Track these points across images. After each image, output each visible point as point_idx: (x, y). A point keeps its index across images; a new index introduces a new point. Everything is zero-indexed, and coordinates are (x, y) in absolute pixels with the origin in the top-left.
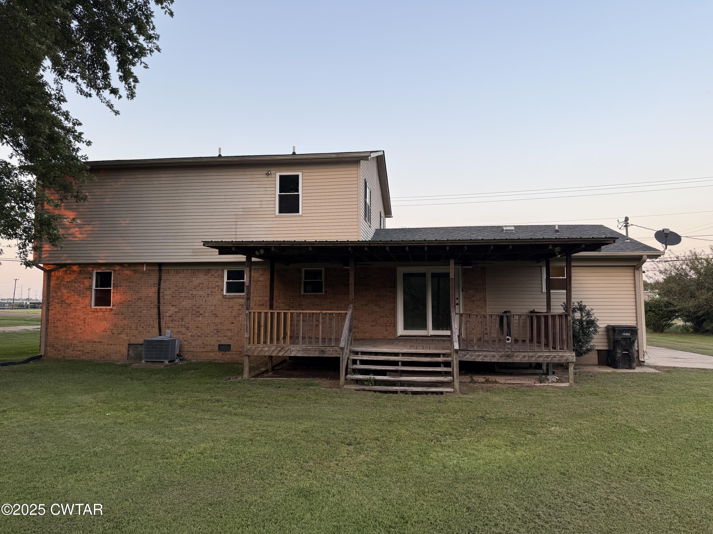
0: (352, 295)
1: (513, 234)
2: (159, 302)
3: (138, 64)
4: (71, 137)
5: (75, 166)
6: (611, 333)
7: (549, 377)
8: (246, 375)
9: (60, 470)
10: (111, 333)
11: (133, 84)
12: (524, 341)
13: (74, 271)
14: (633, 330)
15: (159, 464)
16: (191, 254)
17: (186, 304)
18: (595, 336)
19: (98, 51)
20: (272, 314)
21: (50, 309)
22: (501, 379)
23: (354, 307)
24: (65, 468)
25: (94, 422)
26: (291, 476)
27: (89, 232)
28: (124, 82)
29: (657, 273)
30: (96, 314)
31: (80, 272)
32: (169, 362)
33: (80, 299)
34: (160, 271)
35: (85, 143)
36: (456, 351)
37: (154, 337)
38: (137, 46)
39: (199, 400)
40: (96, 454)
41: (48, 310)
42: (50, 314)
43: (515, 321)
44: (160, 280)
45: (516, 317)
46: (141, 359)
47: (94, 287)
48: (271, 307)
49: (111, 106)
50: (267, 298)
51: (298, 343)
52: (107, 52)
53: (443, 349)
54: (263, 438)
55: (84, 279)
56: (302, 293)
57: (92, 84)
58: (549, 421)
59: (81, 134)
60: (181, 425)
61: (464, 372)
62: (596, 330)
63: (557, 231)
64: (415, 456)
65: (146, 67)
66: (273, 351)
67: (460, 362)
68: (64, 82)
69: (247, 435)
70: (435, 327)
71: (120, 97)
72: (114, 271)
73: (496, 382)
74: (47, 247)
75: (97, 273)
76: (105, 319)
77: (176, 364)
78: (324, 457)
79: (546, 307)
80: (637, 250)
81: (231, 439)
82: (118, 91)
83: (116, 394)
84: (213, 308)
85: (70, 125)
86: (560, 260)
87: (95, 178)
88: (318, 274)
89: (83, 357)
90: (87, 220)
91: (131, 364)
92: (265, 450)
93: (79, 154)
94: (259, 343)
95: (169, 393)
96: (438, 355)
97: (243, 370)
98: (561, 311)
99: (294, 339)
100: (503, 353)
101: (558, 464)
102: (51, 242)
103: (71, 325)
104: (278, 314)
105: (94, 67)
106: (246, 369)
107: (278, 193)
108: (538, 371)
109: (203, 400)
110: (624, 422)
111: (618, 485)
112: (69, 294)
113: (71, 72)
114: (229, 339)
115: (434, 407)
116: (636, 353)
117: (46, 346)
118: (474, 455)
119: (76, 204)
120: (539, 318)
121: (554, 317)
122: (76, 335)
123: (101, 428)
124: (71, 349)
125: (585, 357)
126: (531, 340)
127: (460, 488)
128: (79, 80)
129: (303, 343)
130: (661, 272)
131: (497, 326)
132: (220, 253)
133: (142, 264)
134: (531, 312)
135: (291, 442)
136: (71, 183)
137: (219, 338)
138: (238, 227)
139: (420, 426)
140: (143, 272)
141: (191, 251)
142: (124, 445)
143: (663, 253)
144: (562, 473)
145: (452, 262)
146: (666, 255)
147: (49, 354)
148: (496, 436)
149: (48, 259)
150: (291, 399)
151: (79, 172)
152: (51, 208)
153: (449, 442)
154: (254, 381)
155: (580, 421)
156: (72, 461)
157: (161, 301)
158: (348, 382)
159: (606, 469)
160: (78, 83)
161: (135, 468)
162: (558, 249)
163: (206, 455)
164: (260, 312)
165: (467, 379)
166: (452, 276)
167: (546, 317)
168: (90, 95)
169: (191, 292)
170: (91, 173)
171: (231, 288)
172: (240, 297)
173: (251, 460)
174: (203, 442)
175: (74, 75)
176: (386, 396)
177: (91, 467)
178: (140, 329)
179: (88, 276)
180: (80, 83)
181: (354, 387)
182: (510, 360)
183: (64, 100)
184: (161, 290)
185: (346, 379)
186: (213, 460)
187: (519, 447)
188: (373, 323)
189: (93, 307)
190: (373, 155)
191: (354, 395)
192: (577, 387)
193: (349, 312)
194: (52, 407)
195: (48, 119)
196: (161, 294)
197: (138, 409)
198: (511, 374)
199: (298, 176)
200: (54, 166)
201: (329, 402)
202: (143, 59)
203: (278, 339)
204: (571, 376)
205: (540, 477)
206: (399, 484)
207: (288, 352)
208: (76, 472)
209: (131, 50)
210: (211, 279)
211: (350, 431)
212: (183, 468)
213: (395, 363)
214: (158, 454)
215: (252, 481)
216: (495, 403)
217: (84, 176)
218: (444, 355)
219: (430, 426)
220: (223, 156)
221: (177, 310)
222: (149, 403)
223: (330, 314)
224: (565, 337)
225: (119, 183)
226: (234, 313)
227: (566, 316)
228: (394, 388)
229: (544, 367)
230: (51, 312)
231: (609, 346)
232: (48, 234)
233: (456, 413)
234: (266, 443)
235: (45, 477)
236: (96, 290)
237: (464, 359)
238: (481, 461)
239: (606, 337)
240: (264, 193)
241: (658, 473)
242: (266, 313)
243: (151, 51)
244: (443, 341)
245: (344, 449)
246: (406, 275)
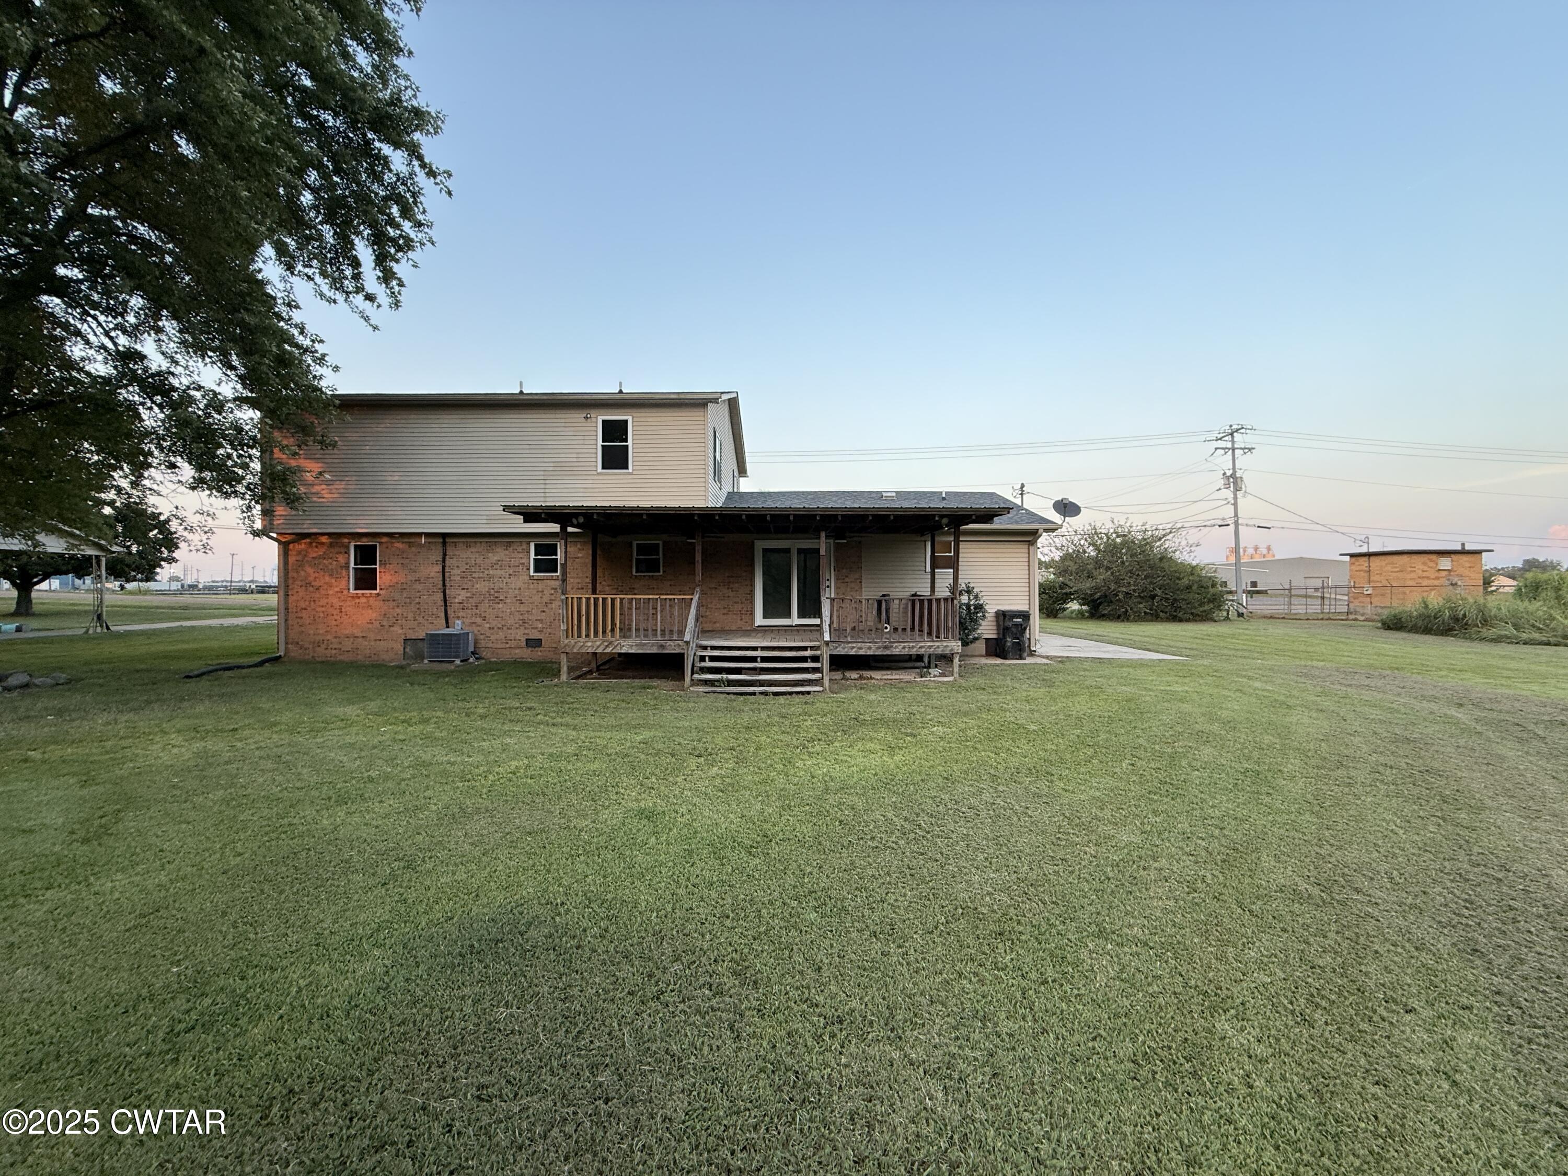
0: (699, 577)
1: (894, 501)
2: (444, 585)
3: (404, 261)
4: (309, 359)
5: (318, 399)
6: (1002, 618)
7: (930, 670)
8: (564, 677)
9: (323, 802)
10: (379, 626)
11: (397, 289)
12: (904, 630)
13: (323, 544)
14: (1026, 616)
15: (458, 788)
16: (485, 521)
17: (481, 586)
18: (983, 623)
19: (344, 239)
20: (596, 600)
21: (290, 593)
22: (877, 675)
23: (702, 591)
24: (330, 798)
25: (364, 739)
26: (628, 795)
27: (342, 491)
28: (384, 285)
29: (1053, 549)
30: (357, 601)
31: (331, 545)
32: (462, 661)
33: (333, 581)
34: (444, 544)
35: (330, 368)
36: (827, 643)
37: (439, 629)
38: (401, 236)
39: (505, 708)
40: (371, 780)
41: (287, 595)
42: (290, 601)
43: (895, 605)
44: (445, 555)
45: (897, 602)
46: (423, 658)
47: (352, 565)
48: (594, 592)
49: (367, 319)
50: (589, 580)
51: (630, 637)
52: (357, 241)
53: (811, 641)
54: (591, 752)
55: (337, 553)
56: (634, 573)
57: (337, 284)
58: (930, 720)
59: (324, 355)
60: (484, 740)
61: (833, 667)
62: (984, 616)
63: (944, 499)
64: (777, 766)
65: (415, 266)
66: (598, 647)
67: (831, 656)
68: (294, 279)
69: (570, 749)
70: (801, 615)
71: (379, 306)
72: (381, 543)
73: (872, 678)
74: (281, 510)
75: (356, 546)
76: (370, 607)
77: (471, 663)
78: (668, 772)
79: (929, 589)
80: (1032, 522)
81: (551, 755)
82: (376, 298)
83: (392, 703)
84: (517, 592)
85: (307, 343)
86: (948, 533)
87: (348, 418)
88: (654, 549)
89: (341, 657)
90: (338, 474)
91: (409, 665)
92: (596, 766)
93: (323, 383)
94: (579, 636)
95: (464, 700)
96: (805, 649)
97: (559, 671)
98: (947, 594)
99: (625, 632)
100: (880, 644)
101: (941, 768)
102: (288, 504)
103: (322, 615)
104: (604, 600)
105: (339, 262)
106: (564, 669)
107: (600, 442)
108: (919, 664)
109: (510, 709)
110: (1012, 719)
111: (1005, 788)
112: (317, 575)
113: (305, 266)
114: (539, 631)
115: (800, 710)
116: (1027, 641)
117: (287, 643)
118: (846, 761)
119: (322, 452)
120: (922, 602)
121: (938, 600)
122: (329, 629)
123: (375, 747)
124: (323, 646)
125: (972, 646)
126: (913, 629)
127: (832, 799)
128: (318, 279)
129: (636, 636)
130: (1057, 548)
131: (875, 612)
132: (525, 521)
133: (419, 535)
134: (913, 595)
135: (627, 755)
136: (312, 423)
137: (526, 631)
138: (548, 486)
139: (784, 732)
140: (421, 545)
141: (485, 517)
142: (409, 767)
143: (1061, 526)
144: (944, 778)
145: (823, 535)
146: (1064, 529)
147: (292, 654)
148: (871, 739)
149: (284, 526)
150: (624, 705)
151: (325, 408)
152: (285, 456)
153: (818, 748)
154: (574, 683)
155: (965, 719)
156: (340, 789)
157: (447, 583)
158: (695, 683)
159: (992, 771)
160: (316, 284)
161: (426, 794)
162: (945, 521)
163: (518, 774)
164: (581, 598)
165: (838, 675)
166: (823, 552)
167: (930, 601)
168: (335, 301)
169: (487, 572)
170: (342, 411)
171: (540, 566)
172: (552, 579)
173: (578, 778)
174: (514, 759)
175: (310, 271)
176: (742, 698)
177: (366, 795)
178: (421, 620)
179: (343, 550)
180: (319, 283)
181: (702, 689)
182: (888, 652)
183: (297, 307)
184: (447, 569)
185: (692, 680)
186: (529, 781)
187: (897, 750)
188: (725, 611)
189: (352, 591)
190: (725, 397)
191: (703, 699)
192: (962, 681)
193: (696, 598)
194: (304, 722)
195: (274, 332)
196: (447, 575)
197: (426, 721)
198: (888, 669)
199: (626, 422)
200: (287, 398)
201: (672, 707)
202: (410, 254)
203: (604, 632)
204: (956, 669)
205: (920, 783)
206: (760, 798)
207: (618, 648)
208: (346, 803)
209: (394, 241)
210: (513, 555)
211: (699, 741)
212: (490, 791)
213: (753, 659)
214: (455, 776)
215: (581, 804)
216: (870, 702)
217: (331, 414)
218: (812, 648)
219: (795, 732)
220: (525, 392)
221: (469, 595)
222: (439, 714)
223: (670, 599)
224: (950, 624)
225: (382, 426)
226: (546, 599)
227: (952, 599)
228: (751, 689)
229: (926, 659)
230: (291, 599)
231: (998, 634)
232: (284, 492)
233: (825, 715)
234: (595, 758)
235: (304, 811)
236: (355, 569)
237: (835, 652)
238: (855, 769)
239: (995, 623)
240: (582, 442)
241: (1047, 773)
242: (588, 599)
243: (422, 244)
244: (811, 631)
245: (693, 762)
246: (765, 550)
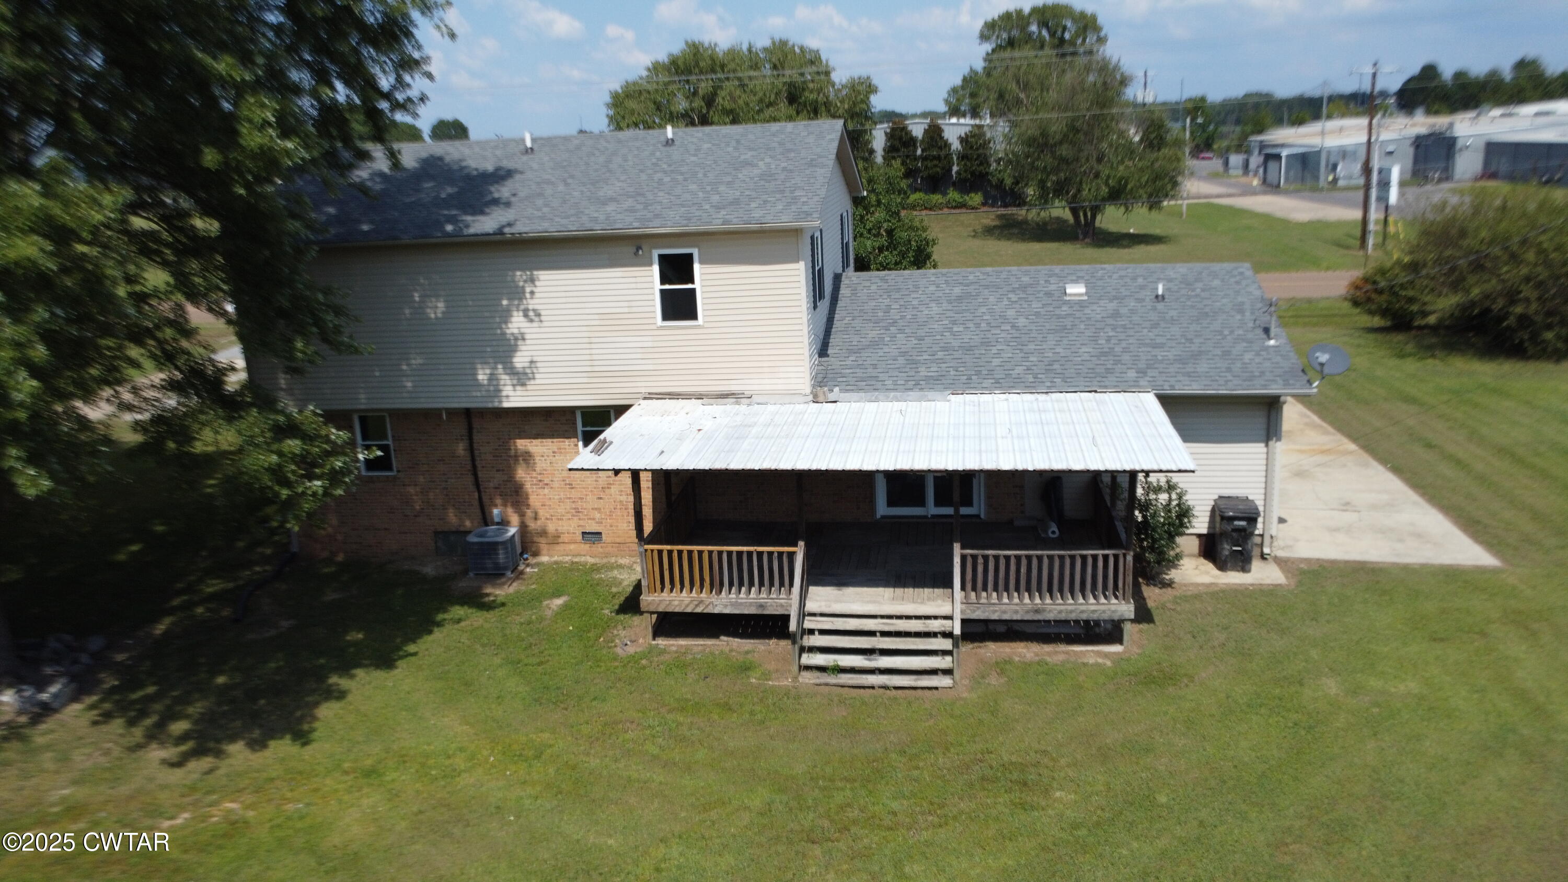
2: (474, 466)
10: (401, 516)
14: (1251, 518)
16: (518, 393)
20: (680, 552)
30: (371, 484)
34: (468, 420)
44: (470, 429)
47: (359, 441)
51: (722, 592)
62: (1192, 515)
70: (938, 503)
72: (391, 422)
75: (361, 417)
76: (388, 493)
77: (522, 572)
84: (564, 474)
94: (663, 590)
96: (934, 618)
99: (717, 586)
100: (1030, 607)
104: (690, 552)
107: (658, 285)
114: (597, 523)
117: (298, 537)
120: (1084, 558)
121: (1106, 556)
129: (730, 593)
133: (439, 411)
137: (581, 523)
140: (443, 423)
154: (664, 650)
157: (478, 463)
158: (803, 669)
164: (662, 550)
167: (1095, 557)
169: (525, 450)
181: (813, 679)
182: (1040, 617)
184: (475, 446)
189: (364, 473)
191: (815, 703)
193: (800, 551)
196: (476, 453)
199: (691, 255)
203: (692, 585)
207: (710, 608)
210: (556, 427)
213: (871, 634)
218: (943, 617)
221: (505, 478)
223: (769, 552)
224: (1121, 585)
226: (601, 483)
228: (870, 681)
231: (1214, 531)
236: (364, 446)
237: (973, 617)
242: (670, 552)
